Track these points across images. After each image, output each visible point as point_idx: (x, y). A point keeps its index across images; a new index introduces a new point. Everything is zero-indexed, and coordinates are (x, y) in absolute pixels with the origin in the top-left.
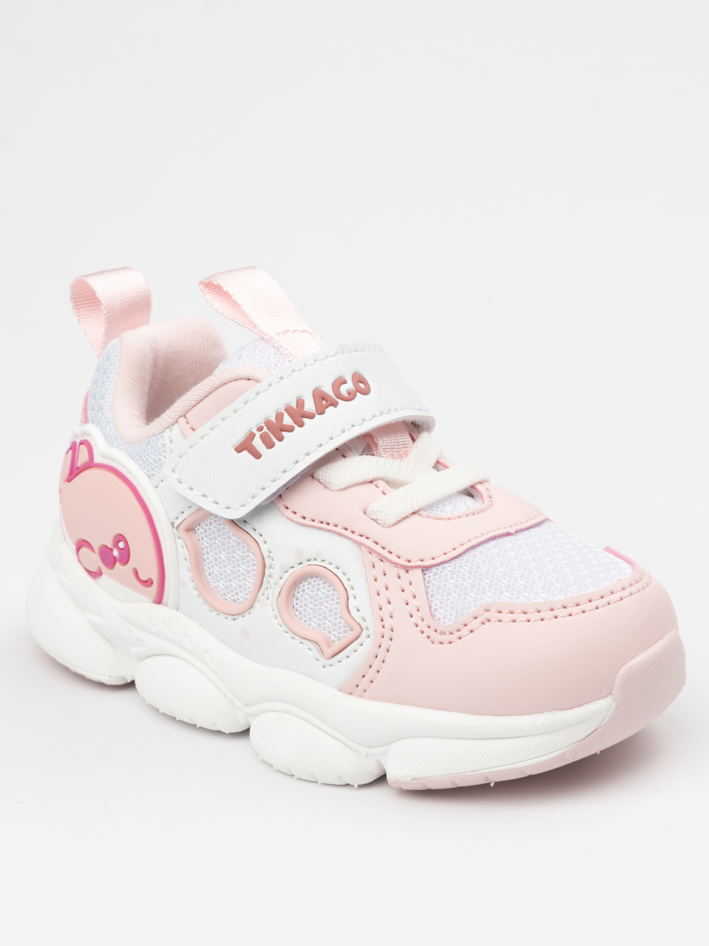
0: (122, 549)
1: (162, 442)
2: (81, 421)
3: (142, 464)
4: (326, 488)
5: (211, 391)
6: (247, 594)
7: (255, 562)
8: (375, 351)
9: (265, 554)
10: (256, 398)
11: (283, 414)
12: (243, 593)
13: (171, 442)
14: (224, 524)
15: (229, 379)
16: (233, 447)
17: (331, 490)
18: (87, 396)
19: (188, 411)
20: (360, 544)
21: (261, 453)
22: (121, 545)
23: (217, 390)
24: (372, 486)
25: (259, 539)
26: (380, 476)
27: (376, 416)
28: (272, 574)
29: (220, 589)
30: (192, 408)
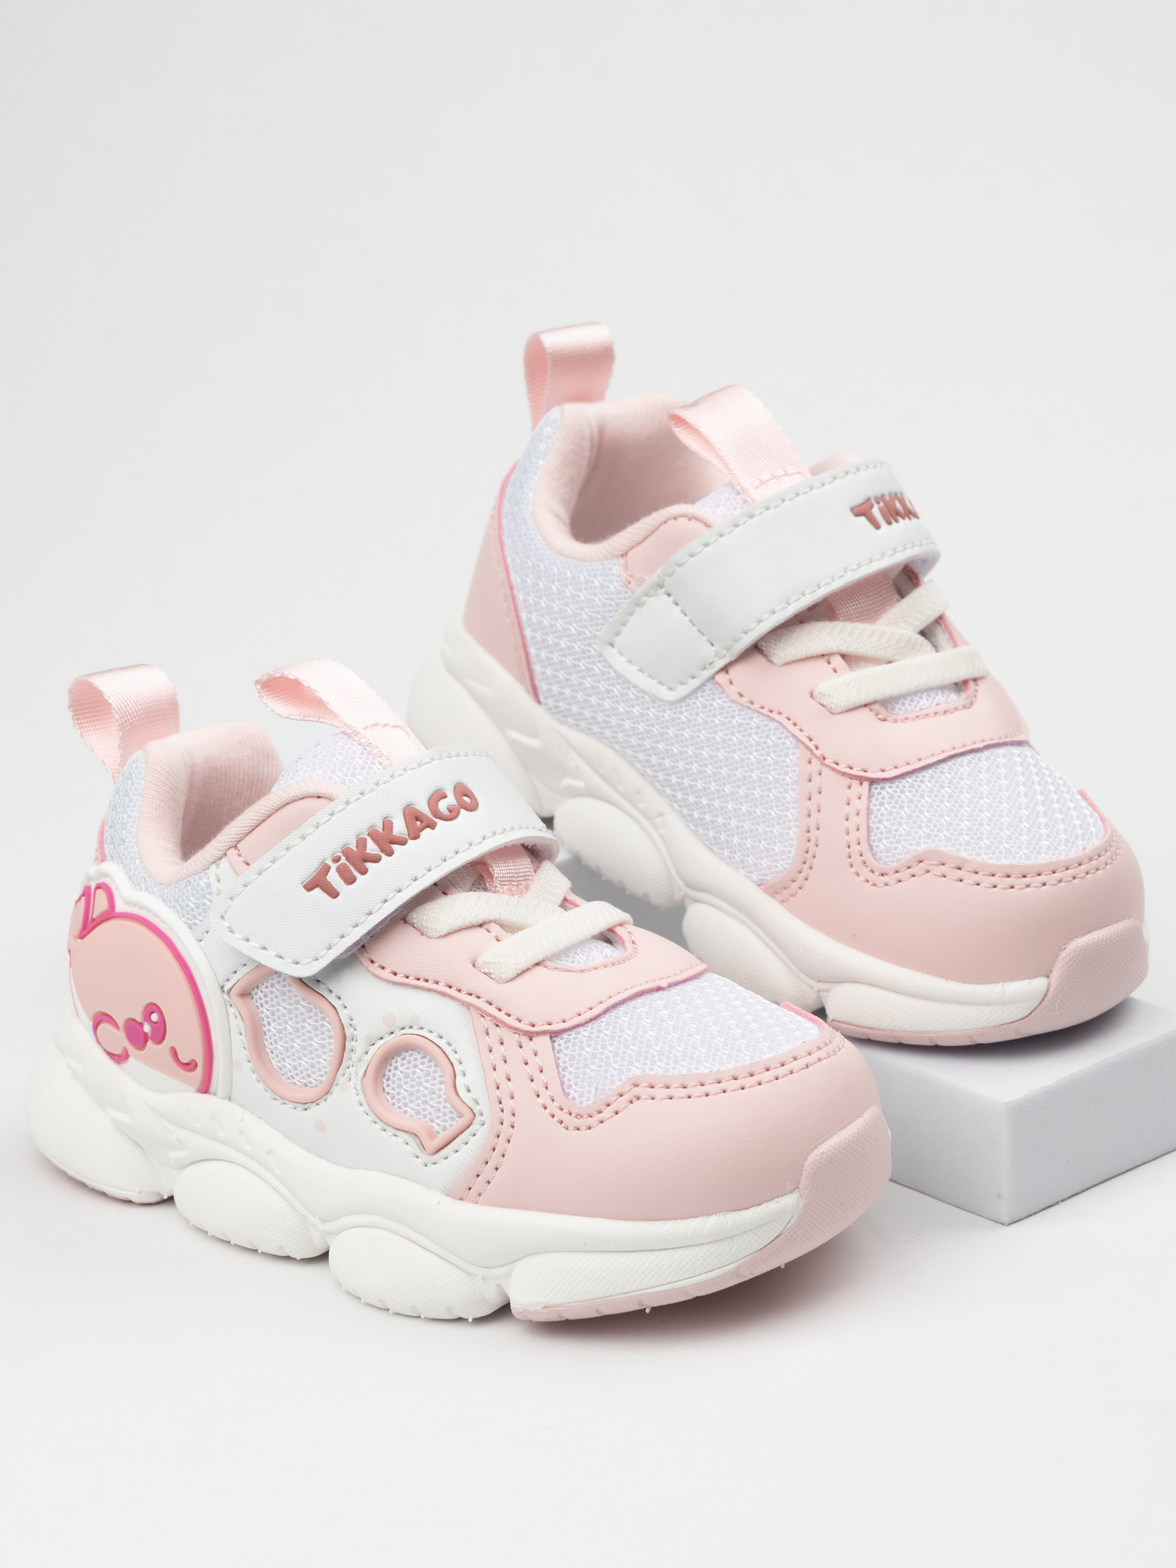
0: (156, 1023)
1: (207, 881)
2: (96, 859)
3: (180, 910)
4: (422, 934)
5: (269, 813)
6: (321, 1076)
7: (332, 1033)
8: (481, 756)
9: (345, 1022)
10: (330, 819)
11: (366, 839)
12: (316, 1075)
13: (219, 881)
14: (290, 985)
15: (293, 797)
16: (302, 884)
17: (429, 937)
18: (103, 827)
19: (240, 841)
20: (468, 1006)
21: (338, 890)
22: (154, 1017)
23: (278, 812)
24: (481, 932)
25: (337, 1004)
26: (492, 918)
27: (486, 838)
28: (355, 1048)
29: (285, 1070)
30: (245, 836)
